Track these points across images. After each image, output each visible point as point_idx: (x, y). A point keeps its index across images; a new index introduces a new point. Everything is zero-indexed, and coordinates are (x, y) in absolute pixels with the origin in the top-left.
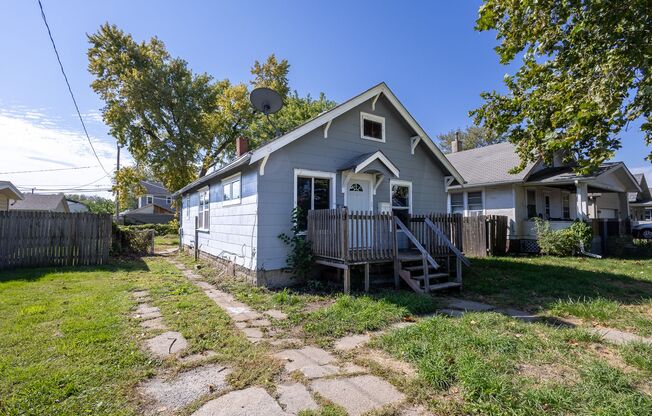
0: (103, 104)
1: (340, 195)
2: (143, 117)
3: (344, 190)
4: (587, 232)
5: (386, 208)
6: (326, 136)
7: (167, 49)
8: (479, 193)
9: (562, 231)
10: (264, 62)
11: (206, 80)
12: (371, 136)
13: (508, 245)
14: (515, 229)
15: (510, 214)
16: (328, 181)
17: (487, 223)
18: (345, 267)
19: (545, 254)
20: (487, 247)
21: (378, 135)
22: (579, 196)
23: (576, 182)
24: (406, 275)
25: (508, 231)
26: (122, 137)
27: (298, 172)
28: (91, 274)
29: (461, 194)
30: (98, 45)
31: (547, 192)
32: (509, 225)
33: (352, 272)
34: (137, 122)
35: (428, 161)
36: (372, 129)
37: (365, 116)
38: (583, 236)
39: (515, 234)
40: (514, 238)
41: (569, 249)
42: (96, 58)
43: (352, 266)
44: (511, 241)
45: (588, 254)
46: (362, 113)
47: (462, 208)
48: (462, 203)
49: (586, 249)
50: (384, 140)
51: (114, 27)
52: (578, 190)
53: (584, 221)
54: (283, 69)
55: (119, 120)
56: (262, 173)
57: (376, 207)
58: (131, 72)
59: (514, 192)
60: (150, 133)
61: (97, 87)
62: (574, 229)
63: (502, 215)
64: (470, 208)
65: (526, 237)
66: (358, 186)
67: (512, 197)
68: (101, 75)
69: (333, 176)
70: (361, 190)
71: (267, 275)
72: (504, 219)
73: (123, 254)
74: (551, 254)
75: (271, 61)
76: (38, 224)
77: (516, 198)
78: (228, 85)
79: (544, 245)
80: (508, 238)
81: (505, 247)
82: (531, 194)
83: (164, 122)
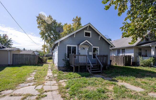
0: (40, 31)
1: (78, 50)
2: (48, 33)
3: (79, 49)
4: (154, 60)
5: (91, 53)
6: (75, 37)
7: (52, 17)
8: (124, 49)
9: (147, 60)
10: (75, 18)
11: (61, 24)
12: (87, 36)
13: (131, 63)
14: (134, 59)
15: (132, 55)
16: (75, 47)
17: (124, 57)
18: (73, 66)
19: (140, 66)
20: (124, 64)
21: (89, 36)
22: (152, 50)
23: (151, 46)
24: (88, 68)
25: (132, 59)
26: (43, 38)
27: (67, 45)
28: (30, 66)
29: (120, 50)
30: (38, 18)
31: (146, 49)
32: (132, 58)
33: (75, 67)
34: (47, 34)
35: (104, 41)
36: (87, 34)
37: (85, 31)
38: (152, 61)
39: (134, 60)
40: (133, 61)
41: (148, 65)
42: (38, 21)
43: (75, 66)
44: (132, 62)
45: (154, 66)
46: (84, 31)
47: (120, 53)
48: (120, 52)
49: (153, 65)
50: (91, 37)
51: (41, 14)
52: (152, 48)
53: (153, 57)
54: (80, 19)
55: (43, 34)
56: (59, 46)
57: (88, 53)
58: (44, 24)
59: (133, 49)
60: (49, 37)
61: (38, 27)
62: (150, 59)
63: (130, 55)
64: (122, 53)
65: (137, 61)
66: (84, 48)
67: (133, 50)
68: (39, 25)
69: (77, 46)
70: (84, 49)
71: (60, 68)
72: (130, 56)
73: (40, 63)
74: (142, 66)
75: (77, 17)
76: (23, 57)
77: (134, 50)
78: (67, 24)
79: (141, 64)
80: (131, 61)
81: (131, 64)
82: (140, 49)
83: (52, 34)
